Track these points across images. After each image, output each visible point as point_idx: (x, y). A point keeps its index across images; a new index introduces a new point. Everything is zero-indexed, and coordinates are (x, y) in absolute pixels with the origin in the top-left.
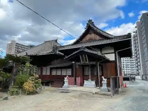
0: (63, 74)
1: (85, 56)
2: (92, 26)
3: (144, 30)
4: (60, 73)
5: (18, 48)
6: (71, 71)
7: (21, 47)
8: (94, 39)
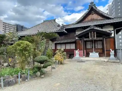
0: (67, 48)
1: (94, 33)
2: (95, 8)
3: (114, 12)
4: (65, 47)
5: (5, 27)
6: (74, 46)
7: (8, 26)
8: (96, 19)
